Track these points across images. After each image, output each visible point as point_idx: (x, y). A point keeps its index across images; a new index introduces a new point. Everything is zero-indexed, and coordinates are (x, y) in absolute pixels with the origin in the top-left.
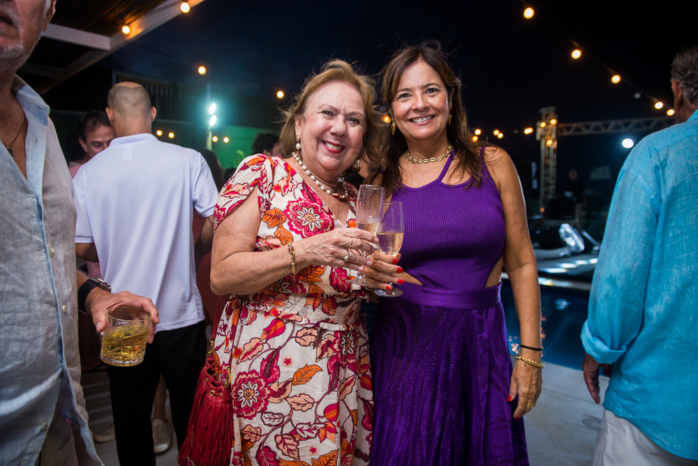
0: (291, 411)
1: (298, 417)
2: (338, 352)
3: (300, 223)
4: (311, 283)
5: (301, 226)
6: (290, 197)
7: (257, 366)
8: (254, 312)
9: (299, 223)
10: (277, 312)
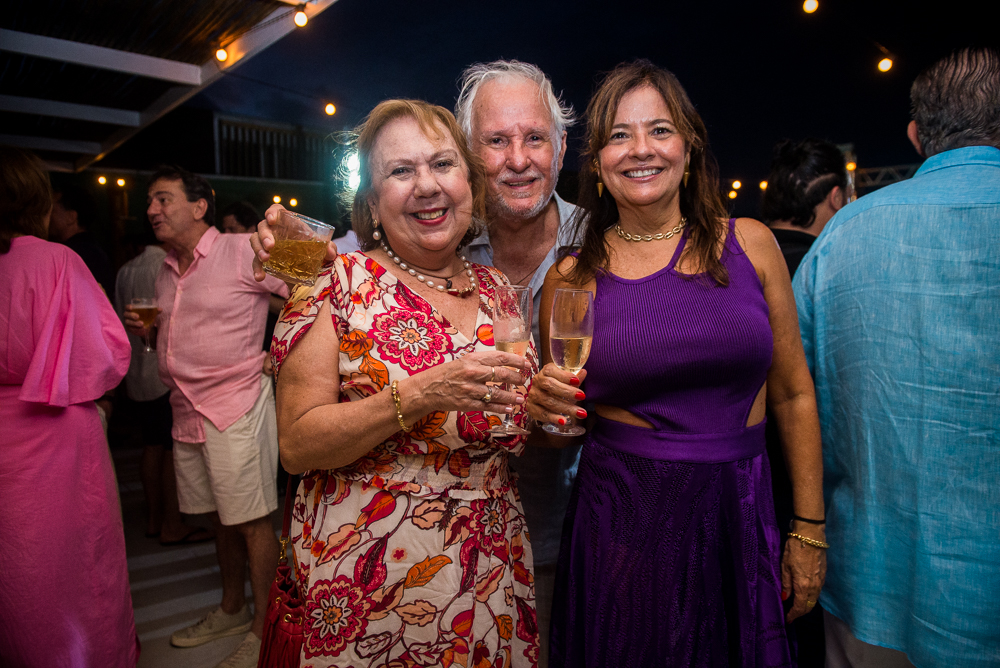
0: (403, 626)
1: (412, 634)
2: (476, 533)
3: (396, 346)
4: (431, 440)
5: (398, 350)
6: (377, 308)
7: (348, 567)
8: (345, 483)
9: (394, 348)
10: (382, 481)
